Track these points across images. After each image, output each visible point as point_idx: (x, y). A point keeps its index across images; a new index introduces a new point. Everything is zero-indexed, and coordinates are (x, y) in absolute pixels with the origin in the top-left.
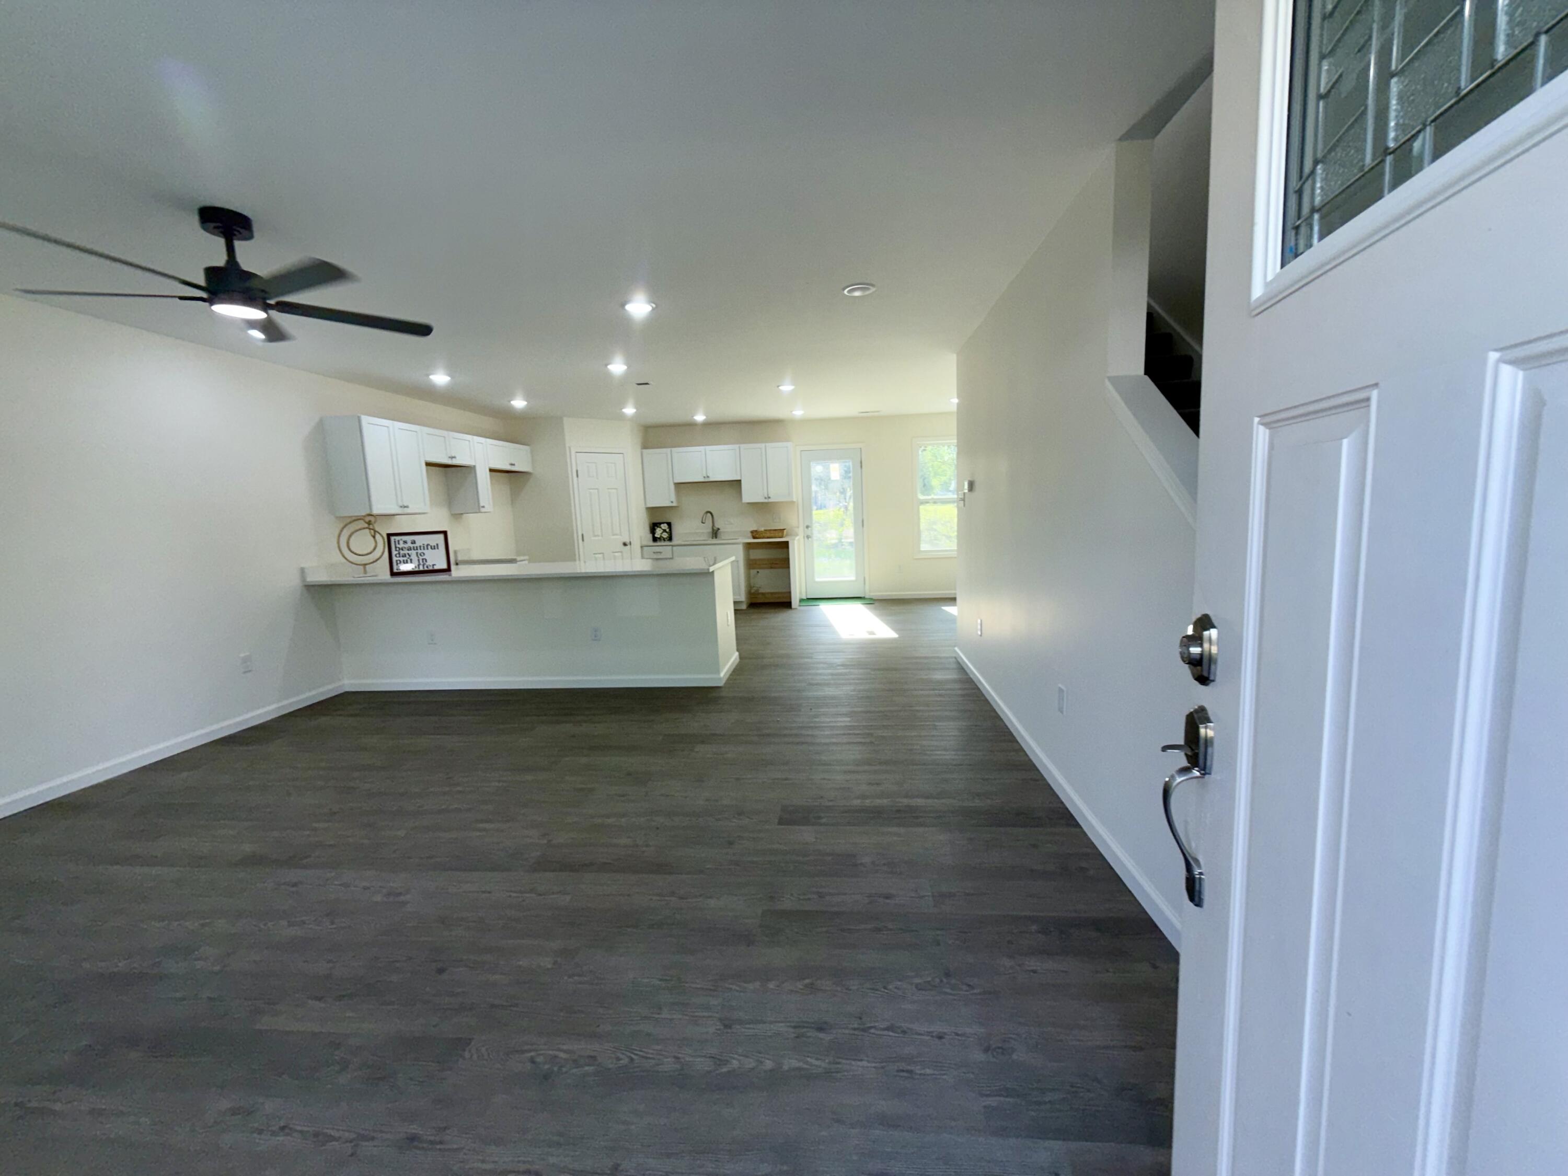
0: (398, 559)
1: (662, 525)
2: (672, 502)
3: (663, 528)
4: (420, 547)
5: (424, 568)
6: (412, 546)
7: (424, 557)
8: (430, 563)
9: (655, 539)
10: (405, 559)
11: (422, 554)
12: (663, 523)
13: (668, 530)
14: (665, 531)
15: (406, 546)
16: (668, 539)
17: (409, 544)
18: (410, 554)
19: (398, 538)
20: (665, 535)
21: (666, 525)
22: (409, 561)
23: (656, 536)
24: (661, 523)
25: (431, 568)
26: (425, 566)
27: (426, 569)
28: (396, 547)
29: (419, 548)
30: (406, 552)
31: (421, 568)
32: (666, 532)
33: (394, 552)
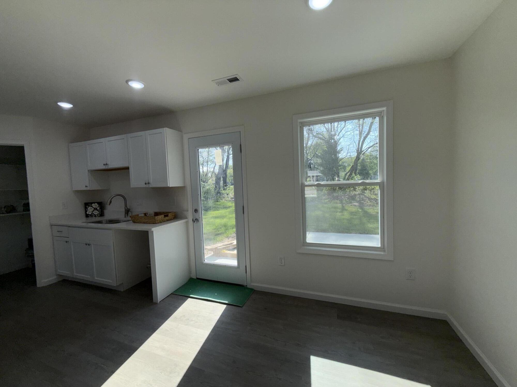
1: (93, 205)
2: (86, 186)
3: (95, 207)
9: (87, 216)
12: (94, 203)
13: (98, 208)
14: (95, 209)
16: (99, 215)
20: (96, 213)
21: (96, 204)
23: (87, 213)
24: (92, 203)
32: (98, 210)
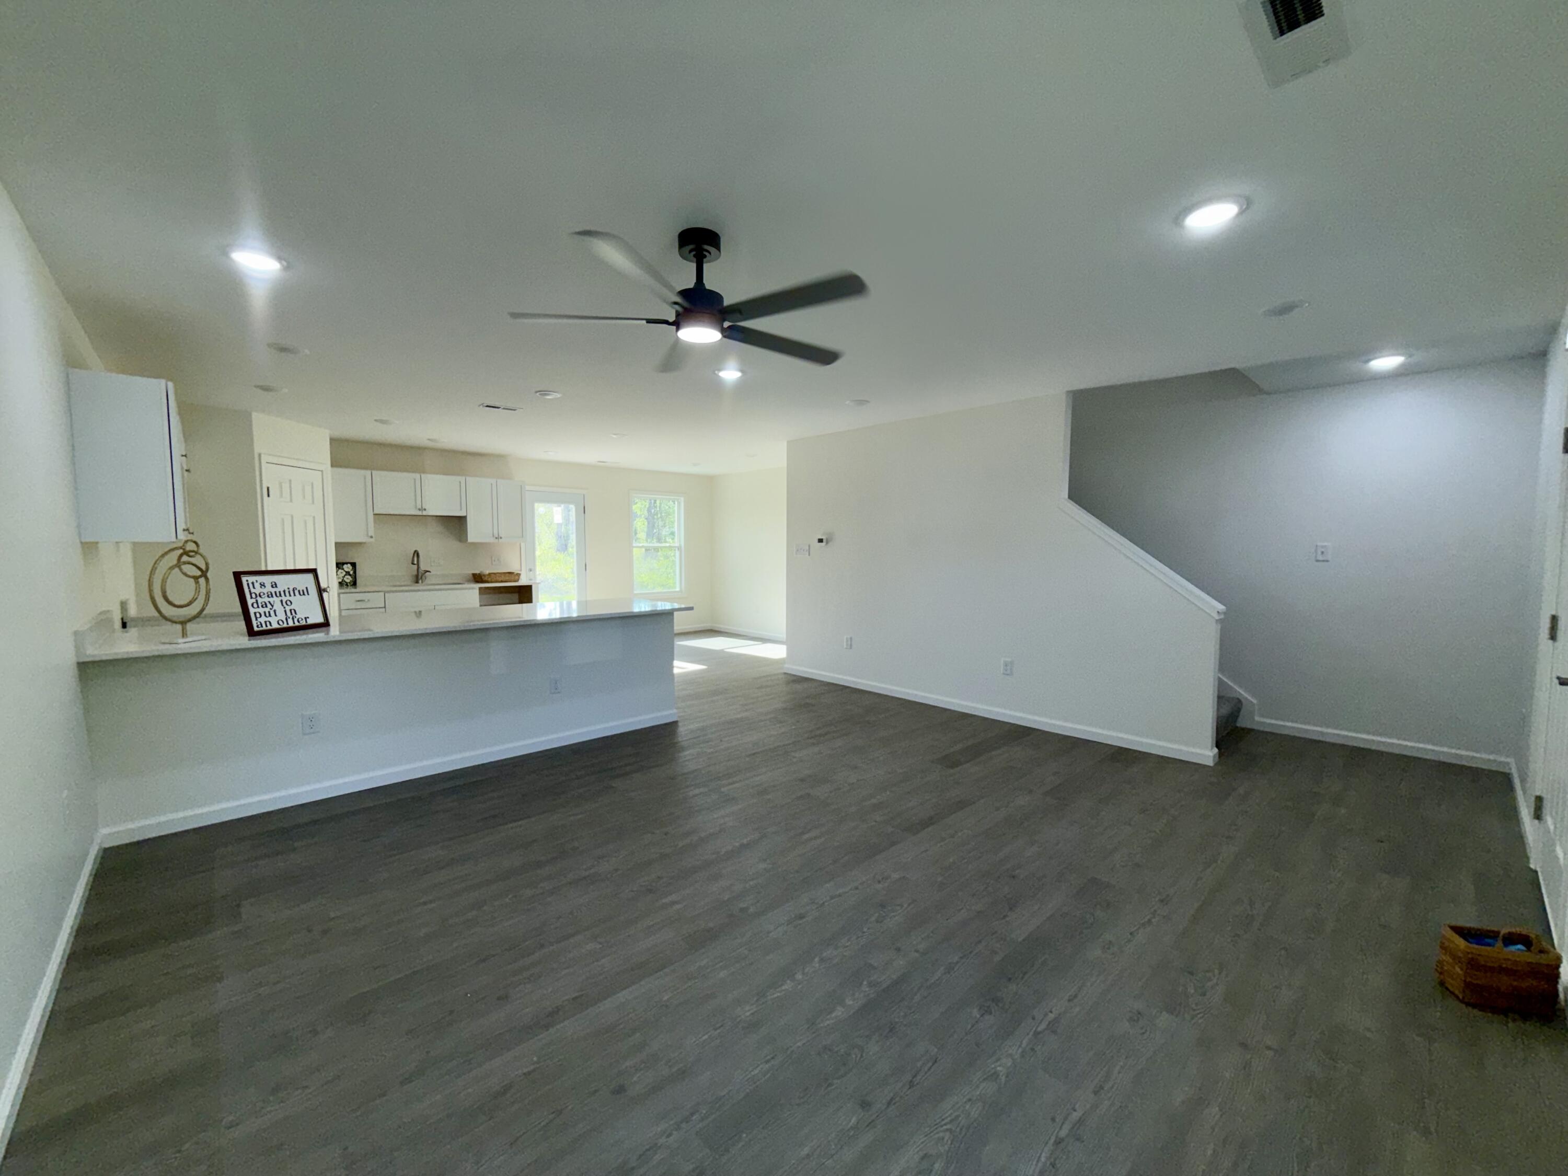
0: (257, 610)
1: (345, 566)
3: (347, 570)
4: (284, 591)
5: (294, 623)
6: (273, 590)
7: (292, 607)
8: (300, 615)
10: (267, 610)
11: (289, 603)
12: (347, 563)
13: (351, 573)
14: (348, 573)
15: (265, 591)
16: (352, 583)
17: (268, 588)
18: (272, 603)
19: (252, 579)
20: (349, 579)
21: (349, 565)
22: (272, 613)
23: (338, 580)
24: (344, 564)
25: (303, 623)
26: (296, 620)
27: (297, 624)
28: (251, 594)
29: (282, 594)
30: (266, 600)
31: (291, 624)
32: (350, 575)
33: (250, 601)
